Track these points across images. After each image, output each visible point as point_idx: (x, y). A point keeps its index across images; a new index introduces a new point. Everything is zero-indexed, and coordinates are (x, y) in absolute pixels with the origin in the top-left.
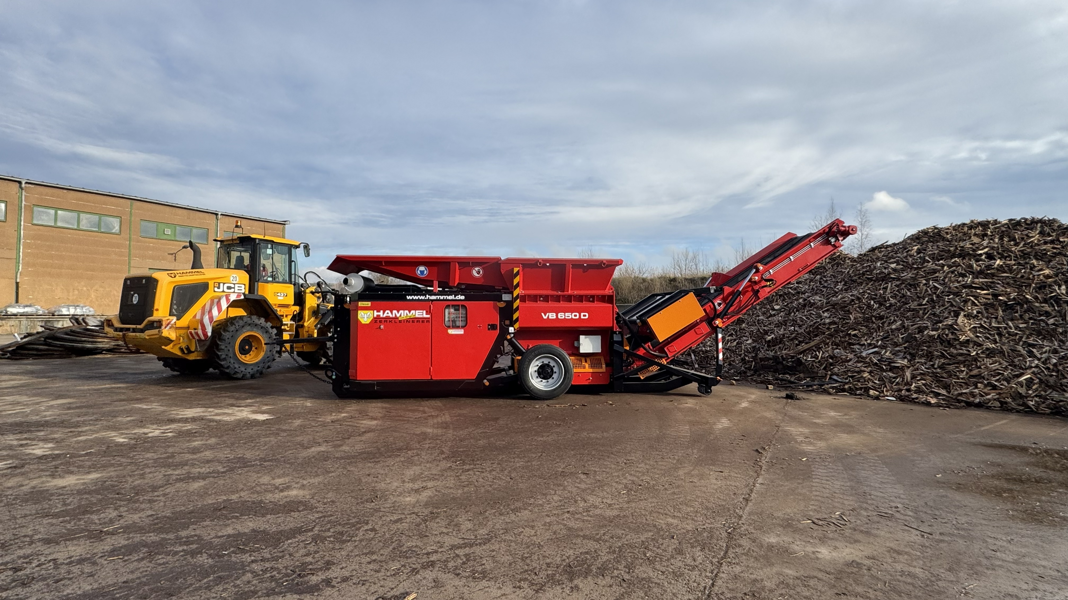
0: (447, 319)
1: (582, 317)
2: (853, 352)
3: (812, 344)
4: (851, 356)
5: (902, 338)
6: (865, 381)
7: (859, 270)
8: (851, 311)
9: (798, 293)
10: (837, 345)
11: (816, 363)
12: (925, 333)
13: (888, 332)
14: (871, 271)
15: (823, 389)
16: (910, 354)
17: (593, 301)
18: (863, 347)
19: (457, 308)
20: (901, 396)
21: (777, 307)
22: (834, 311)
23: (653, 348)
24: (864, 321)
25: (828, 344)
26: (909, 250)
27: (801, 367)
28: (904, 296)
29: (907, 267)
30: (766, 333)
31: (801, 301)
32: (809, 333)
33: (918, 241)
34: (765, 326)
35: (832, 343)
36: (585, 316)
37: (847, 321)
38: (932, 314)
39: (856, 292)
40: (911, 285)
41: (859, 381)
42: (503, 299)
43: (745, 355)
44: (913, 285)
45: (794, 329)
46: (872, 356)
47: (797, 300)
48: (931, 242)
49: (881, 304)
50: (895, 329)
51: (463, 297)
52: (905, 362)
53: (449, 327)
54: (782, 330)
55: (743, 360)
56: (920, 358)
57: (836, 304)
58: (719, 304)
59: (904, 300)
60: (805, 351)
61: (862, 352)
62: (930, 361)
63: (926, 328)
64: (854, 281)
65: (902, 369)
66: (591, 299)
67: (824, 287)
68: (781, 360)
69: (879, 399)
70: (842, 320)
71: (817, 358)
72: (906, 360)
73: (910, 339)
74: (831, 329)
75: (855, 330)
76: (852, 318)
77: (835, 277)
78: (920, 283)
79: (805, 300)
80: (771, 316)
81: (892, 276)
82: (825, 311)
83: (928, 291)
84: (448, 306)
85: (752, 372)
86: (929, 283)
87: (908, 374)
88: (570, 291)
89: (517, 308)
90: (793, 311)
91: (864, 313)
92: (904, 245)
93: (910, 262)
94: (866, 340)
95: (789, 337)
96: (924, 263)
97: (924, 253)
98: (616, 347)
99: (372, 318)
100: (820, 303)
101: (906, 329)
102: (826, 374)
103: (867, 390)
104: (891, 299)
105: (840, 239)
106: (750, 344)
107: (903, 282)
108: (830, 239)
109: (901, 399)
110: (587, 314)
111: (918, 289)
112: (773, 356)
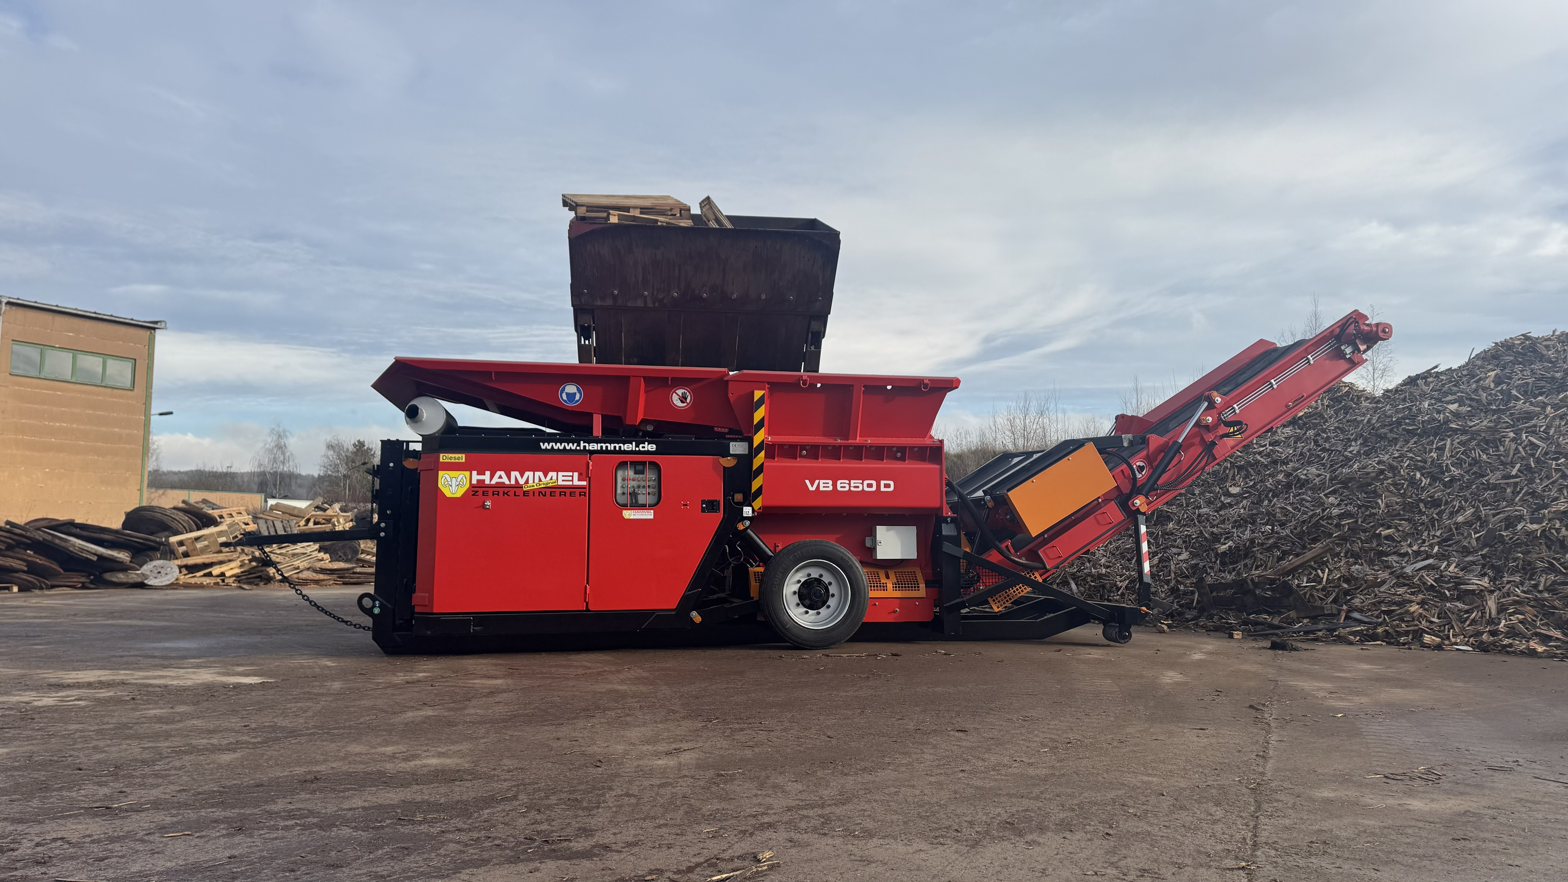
0: (619, 491)
1: (883, 489)
2: (1388, 567)
3: (1309, 555)
4: (1383, 575)
5: (1478, 539)
6: (1413, 620)
7: (1391, 416)
8: (1380, 492)
9: (1275, 462)
10: (1356, 556)
11: (1318, 590)
12: (1519, 527)
13: (1451, 530)
14: (1413, 417)
15: (1336, 636)
16: (1493, 567)
17: (903, 459)
18: (1406, 559)
19: (639, 468)
20: (1482, 642)
21: (1234, 490)
22: (1346, 492)
23: (1016, 552)
24: (1404, 509)
25: (1338, 554)
26: (1480, 379)
27: (1291, 599)
28: (1476, 462)
29: (1480, 409)
30: (1216, 538)
31: (1281, 477)
32: (1300, 536)
33: (1495, 362)
34: (1213, 527)
35: (1346, 553)
36: (888, 486)
37: (1374, 511)
38: (1530, 494)
39: (1387, 456)
40: (1487, 442)
41: (1402, 620)
42: (731, 452)
43: (1178, 582)
44: (1492, 441)
45: (1272, 530)
46: (1424, 573)
47: (1272, 475)
48: (1520, 363)
49: (1434, 479)
50: (1464, 523)
51: (652, 447)
52: (1485, 582)
53: (625, 506)
54: (1248, 532)
55: (1174, 591)
56: (1512, 574)
57: (1351, 479)
58: (1141, 469)
59: (1478, 469)
60: (1295, 569)
61: (1404, 567)
62: (1530, 579)
63: (1521, 518)
64: (1382, 437)
65: (1480, 594)
66: (899, 455)
67: (1324, 450)
68: (1251, 586)
69: (1443, 649)
70: (1363, 509)
71: (1320, 582)
72: (1486, 579)
73: (1491, 540)
74: (1344, 525)
75: (1389, 527)
76: (1382, 506)
77: (1343, 431)
78: (1504, 437)
79: (1288, 475)
80: (1224, 506)
81: (1453, 426)
82: (1330, 493)
83: (1519, 452)
84: (623, 465)
85: (1194, 613)
86: (1521, 438)
87: (1492, 604)
88: (858, 438)
89: (761, 469)
90: (1267, 496)
91: (1403, 496)
92: (1470, 370)
93: (1484, 401)
94: (1410, 546)
95: (1263, 544)
96: (1509, 401)
97: (1508, 384)
98: (947, 547)
99: (468, 486)
100: (1317, 479)
101: (1484, 523)
102: (1339, 611)
103: (1418, 635)
104: (1452, 468)
105: (1362, 347)
106: (1186, 561)
107: (1474, 435)
108: (1343, 348)
109: (1483, 648)
110: (892, 483)
111: (1502, 449)
112: (1233, 580)
